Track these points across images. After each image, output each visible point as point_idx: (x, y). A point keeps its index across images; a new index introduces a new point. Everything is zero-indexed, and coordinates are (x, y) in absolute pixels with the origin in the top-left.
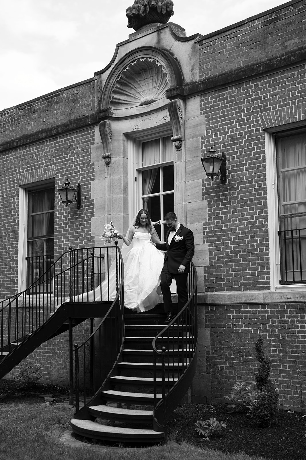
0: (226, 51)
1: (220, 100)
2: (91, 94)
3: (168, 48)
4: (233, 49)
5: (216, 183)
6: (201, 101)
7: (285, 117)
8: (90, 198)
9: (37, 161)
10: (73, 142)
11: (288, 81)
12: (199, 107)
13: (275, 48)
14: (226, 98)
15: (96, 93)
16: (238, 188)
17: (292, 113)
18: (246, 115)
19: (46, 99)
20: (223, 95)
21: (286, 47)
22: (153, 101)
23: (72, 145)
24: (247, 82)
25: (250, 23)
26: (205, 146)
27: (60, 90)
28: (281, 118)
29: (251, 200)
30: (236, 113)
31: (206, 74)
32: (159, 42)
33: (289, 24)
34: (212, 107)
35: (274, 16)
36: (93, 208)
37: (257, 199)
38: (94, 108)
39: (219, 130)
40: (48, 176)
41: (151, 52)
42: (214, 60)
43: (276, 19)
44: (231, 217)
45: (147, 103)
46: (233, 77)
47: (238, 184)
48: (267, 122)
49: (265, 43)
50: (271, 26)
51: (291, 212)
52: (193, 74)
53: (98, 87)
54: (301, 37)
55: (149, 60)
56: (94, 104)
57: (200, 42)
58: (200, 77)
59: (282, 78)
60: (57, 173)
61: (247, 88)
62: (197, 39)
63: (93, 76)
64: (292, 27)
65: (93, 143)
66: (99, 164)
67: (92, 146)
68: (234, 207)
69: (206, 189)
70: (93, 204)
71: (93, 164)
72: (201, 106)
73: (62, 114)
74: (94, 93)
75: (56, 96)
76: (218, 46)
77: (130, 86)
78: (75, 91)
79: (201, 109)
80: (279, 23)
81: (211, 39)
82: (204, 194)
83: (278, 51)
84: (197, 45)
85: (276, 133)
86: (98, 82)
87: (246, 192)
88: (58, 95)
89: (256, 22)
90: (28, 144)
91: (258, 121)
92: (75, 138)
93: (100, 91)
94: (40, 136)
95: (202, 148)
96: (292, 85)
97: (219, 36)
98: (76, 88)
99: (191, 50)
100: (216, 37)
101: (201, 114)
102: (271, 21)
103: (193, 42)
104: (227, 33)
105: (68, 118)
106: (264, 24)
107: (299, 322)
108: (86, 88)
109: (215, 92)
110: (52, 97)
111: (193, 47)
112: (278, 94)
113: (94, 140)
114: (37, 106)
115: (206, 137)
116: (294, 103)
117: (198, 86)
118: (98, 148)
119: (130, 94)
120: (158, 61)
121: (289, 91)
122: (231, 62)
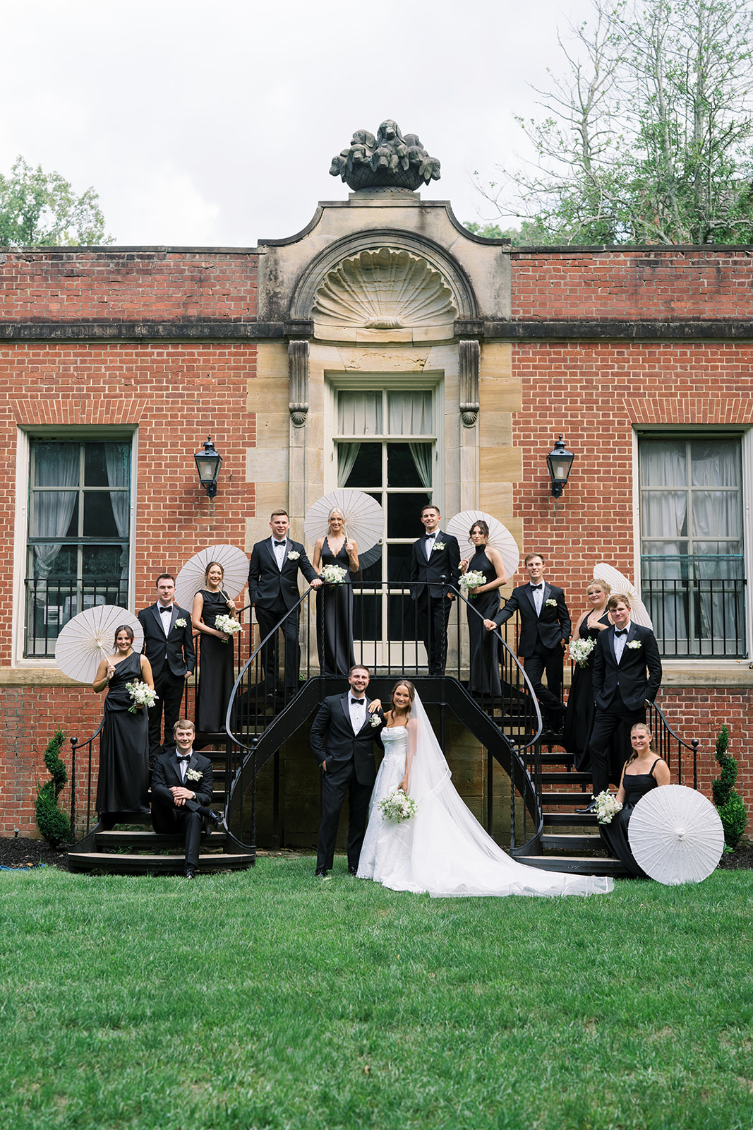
0: (566, 284)
1: (552, 360)
2: (248, 278)
3: (445, 246)
4: (579, 284)
5: (542, 493)
6: (514, 353)
7: (669, 413)
8: (244, 479)
9: (80, 380)
10: (194, 361)
11: (675, 361)
12: (511, 363)
13: (655, 305)
14: (565, 360)
15: (261, 279)
16: (583, 507)
17: (681, 410)
18: (602, 395)
19: (112, 257)
20: (559, 353)
21: (673, 310)
22: (397, 327)
23: (190, 368)
24: (605, 345)
25: (612, 254)
26: (521, 430)
27: (156, 249)
28: (663, 413)
29: (608, 528)
30: (582, 388)
31: (525, 312)
32: (422, 226)
33: (678, 277)
34: (535, 367)
35: (652, 257)
36: (253, 499)
37: (616, 528)
38: (256, 306)
39: (549, 408)
40: (118, 419)
41: (417, 245)
42: (541, 292)
43: (656, 262)
44: (568, 550)
45: (382, 327)
46: (582, 330)
47: (584, 500)
48: (639, 413)
49: (636, 292)
50: (647, 270)
51: (649, 553)
52: (498, 304)
53: (268, 270)
54: (698, 303)
55: (411, 256)
56: (255, 299)
57: (514, 255)
58: (513, 312)
59: (665, 353)
60: (145, 416)
61: (604, 354)
62: (507, 248)
63: (255, 245)
64: (684, 284)
65: (254, 376)
66: (269, 418)
67: (249, 380)
68: (575, 535)
69: (521, 500)
70: (253, 492)
71: (252, 415)
72: (514, 360)
73: (160, 299)
74: (255, 278)
75: (141, 257)
76: (548, 271)
77: (343, 287)
78: (202, 261)
79: (514, 367)
80: (660, 270)
81: (536, 257)
82: (517, 507)
83: (659, 311)
84: (507, 257)
85: (645, 432)
86: (267, 261)
87: (598, 514)
88: (150, 257)
89: (622, 257)
90: (53, 339)
91: (623, 408)
92: (199, 354)
93: (272, 277)
94: (97, 331)
95: (514, 430)
96: (682, 367)
97: (551, 256)
98: (203, 255)
99: (494, 263)
100: (546, 256)
101: (514, 374)
102: (649, 263)
103: (498, 250)
104: (568, 256)
105: (180, 311)
106: (637, 263)
107: (683, 713)
108: (234, 263)
109: (543, 345)
110: (131, 257)
111: (499, 259)
112: (658, 375)
113: (255, 368)
114: (79, 264)
115: (521, 415)
116: (685, 395)
117: (513, 328)
118: (265, 386)
119: (340, 301)
120: (431, 263)
121: (677, 375)
122: (573, 305)
